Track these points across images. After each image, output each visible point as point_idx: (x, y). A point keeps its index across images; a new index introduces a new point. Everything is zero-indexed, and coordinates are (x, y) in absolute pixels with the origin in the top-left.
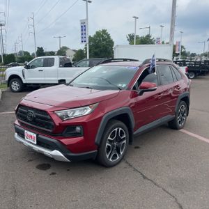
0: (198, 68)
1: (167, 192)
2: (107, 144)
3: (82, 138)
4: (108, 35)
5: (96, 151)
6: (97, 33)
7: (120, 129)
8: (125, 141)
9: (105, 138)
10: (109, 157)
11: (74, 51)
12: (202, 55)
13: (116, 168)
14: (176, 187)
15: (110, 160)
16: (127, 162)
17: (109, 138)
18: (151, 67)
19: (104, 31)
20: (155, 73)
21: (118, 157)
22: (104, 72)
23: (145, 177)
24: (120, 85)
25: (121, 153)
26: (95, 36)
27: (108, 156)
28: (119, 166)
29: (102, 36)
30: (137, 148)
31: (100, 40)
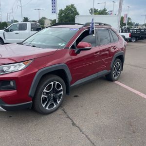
0: (138, 34)
1: (89, 139)
2: (43, 96)
3: (16, 91)
4: (75, 9)
5: (31, 102)
6: (67, 7)
7: (57, 83)
8: (62, 93)
9: (40, 90)
10: (46, 106)
11: (51, 20)
12: (143, 25)
13: (52, 115)
14: (99, 134)
15: (47, 108)
16: (63, 110)
17: (45, 90)
18: (91, 29)
19: (72, 6)
20: (94, 35)
21: (55, 106)
22: (50, 33)
23: (74, 124)
24: (60, 44)
25: (58, 102)
26: (65, 9)
27: (44, 106)
28: (55, 113)
29: (71, 9)
30: (76, 96)
31: (69, 12)
